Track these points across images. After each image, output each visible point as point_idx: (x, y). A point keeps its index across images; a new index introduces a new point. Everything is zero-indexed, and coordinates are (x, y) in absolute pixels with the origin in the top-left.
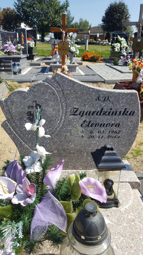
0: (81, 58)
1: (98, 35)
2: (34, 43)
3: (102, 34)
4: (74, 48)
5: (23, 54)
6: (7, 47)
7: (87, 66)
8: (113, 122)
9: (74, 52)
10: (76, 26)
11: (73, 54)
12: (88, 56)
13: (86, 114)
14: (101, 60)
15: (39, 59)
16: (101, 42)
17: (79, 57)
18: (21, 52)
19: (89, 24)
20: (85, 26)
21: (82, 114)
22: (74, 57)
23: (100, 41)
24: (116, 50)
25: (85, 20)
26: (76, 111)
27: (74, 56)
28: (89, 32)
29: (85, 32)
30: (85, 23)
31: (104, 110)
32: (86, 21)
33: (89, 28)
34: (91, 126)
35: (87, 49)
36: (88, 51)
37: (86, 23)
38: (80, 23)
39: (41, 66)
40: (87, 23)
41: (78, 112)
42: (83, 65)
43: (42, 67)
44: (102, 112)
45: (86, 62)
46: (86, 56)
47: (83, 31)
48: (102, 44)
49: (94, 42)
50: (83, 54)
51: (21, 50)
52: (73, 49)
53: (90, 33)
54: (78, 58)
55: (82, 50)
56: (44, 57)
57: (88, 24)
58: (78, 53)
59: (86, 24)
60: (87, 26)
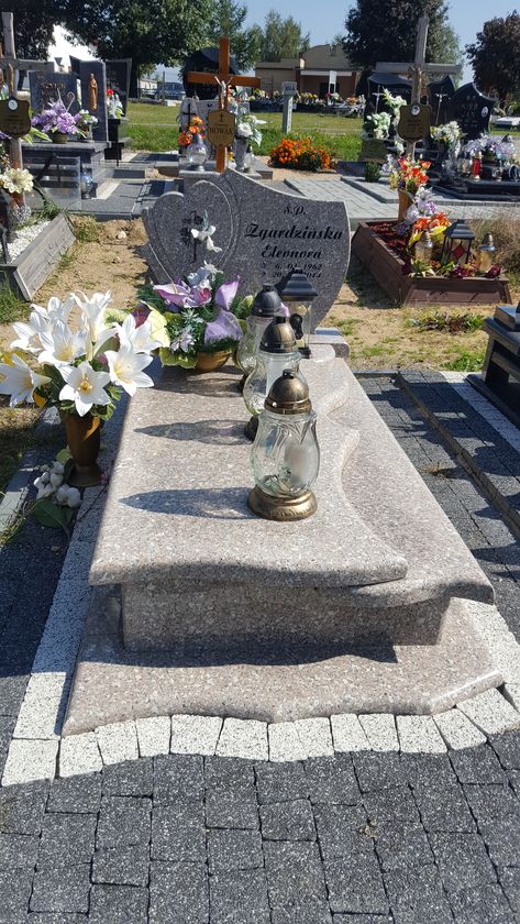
0: (269, 158)
1: (333, 78)
2: (120, 104)
3: (349, 74)
4: (248, 126)
5: (94, 139)
6: (51, 117)
7: (285, 182)
8: (310, 250)
9: (249, 138)
10: (253, 44)
11: (245, 143)
12: (290, 153)
13: (270, 235)
14: (331, 167)
15: (135, 158)
16: (342, 106)
17: (262, 155)
18: (90, 134)
19: (303, 36)
20: (285, 42)
21: (263, 235)
22: (248, 151)
23: (339, 102)
24: (380, 135)
25: (287, 18)
26: (255, 230)
27: (248, 149)
28: (302, 64)
29: (284, 63)
30: (286, 29)
31: (297, 229)
32: (290, 22)
33: (300, 47)
34: (277, 255)
35: (289, 130)
36: (291, 137)
37: (291, 30)
38: (270, 29)
39: (148, 180)
40: (296, 30)
41: (258, 232)
42: (274, 179)
43: (151, 182)
44: (293, 233)
45: (284, 170)
46: (285, 151)
47: (279, 61)
48: (344, 113)
49: (318, 104)
50: (275, 145)
51: (90, 127)
52: (244, 129)
53: (305, 69)
54: (258, 158)
55: (273, 132)
56: (151, 152)
57: (299, 33)
58: (259, 140)
59: (289, 32)
60: (295, 42)
